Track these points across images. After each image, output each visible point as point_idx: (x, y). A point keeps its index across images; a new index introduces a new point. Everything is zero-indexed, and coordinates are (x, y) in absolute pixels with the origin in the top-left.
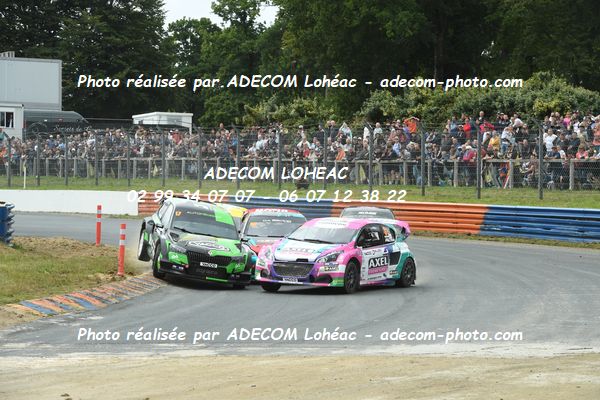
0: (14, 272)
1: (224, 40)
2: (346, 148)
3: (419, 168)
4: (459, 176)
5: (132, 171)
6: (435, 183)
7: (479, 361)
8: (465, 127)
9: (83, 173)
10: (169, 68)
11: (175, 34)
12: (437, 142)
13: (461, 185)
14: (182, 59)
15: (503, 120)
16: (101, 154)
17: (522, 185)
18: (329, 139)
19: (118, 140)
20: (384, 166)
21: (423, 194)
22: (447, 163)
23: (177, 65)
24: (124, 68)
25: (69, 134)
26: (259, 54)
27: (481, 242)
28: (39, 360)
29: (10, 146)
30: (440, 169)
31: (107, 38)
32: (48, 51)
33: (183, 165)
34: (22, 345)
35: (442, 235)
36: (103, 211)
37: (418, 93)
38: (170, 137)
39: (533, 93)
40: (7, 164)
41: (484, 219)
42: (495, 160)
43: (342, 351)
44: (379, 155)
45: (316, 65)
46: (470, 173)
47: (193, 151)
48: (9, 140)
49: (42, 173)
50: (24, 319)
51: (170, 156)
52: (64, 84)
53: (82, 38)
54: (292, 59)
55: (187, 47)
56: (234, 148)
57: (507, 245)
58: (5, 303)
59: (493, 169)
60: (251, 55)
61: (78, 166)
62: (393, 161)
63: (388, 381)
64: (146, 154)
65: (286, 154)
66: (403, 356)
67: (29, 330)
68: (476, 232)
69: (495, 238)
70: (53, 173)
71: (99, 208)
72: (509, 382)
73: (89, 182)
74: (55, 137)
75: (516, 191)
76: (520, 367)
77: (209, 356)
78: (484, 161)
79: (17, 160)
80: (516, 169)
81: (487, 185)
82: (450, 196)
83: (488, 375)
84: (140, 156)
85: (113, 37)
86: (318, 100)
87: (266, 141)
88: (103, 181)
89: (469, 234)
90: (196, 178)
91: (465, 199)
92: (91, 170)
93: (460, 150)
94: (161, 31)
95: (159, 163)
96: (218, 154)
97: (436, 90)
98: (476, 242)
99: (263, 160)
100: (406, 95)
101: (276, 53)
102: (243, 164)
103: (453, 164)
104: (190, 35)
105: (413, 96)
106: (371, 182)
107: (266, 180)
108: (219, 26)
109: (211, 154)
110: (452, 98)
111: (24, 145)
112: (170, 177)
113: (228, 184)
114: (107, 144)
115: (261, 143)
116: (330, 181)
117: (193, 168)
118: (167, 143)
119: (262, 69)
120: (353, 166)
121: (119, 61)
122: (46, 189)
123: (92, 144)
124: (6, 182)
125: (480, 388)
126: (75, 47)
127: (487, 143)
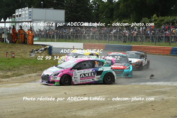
1: (105, 5)
2: (136, 32)
3: (155, 38)
4: (165, 40)
5: (82, 38)
6: (159, 42)
7: (169, 86)
8: (167, 27)
9: (70, 38)
10: (91, 12)
11: (93, 3)
12: (159, 31)
13: (165, 42)
14: (95, 10)
16: (74, 33)
18: (132, 30)
19: (78, 30)
20: (145, 37)
21: (156, 44)
22: (161, 36)
23: (93, 11)
24: (80, 12)
25: (66, 28)
26: (114, 9)
27: (171, 57)
29: (52, 31)
30: (160, 37)
31: (76, 4)
32: (62, 7)
33: (95, 36)
36: (75, 48)
37: (155, 18)
38: (91, 29)
40: (51, 36)
41: (171, 51)
42: (174, 36)
43: (134, 84)
44: (144, 34)
45: (129, 11)
46: (168, 39)
47: (97, 33)
48: (52, 30)
49: (60, 38)
51: (91, 34)
52: (65, 16)
53: (70, 4)
54: (123, 10)
55: (96, 7)
56: (107, 32)
59: (174, 38)
60: (112, 9)
61: (68, 36)
62: (148, 36)
63: (146, 91)
64: (85, 33)
66: (150, 85)
69: (174, 56)
70: (62, 38)
71: (74, 47)
73: (71, 40)
74: (63, 29)
78: (171, 36)
79: (54, 35)
81: (172, 42)
82: (162, 45)
83: (172, 90)
84: (84, 34)
86: (129, 20)
87: (115, 30)
88: (75, 40)
89: (167, 55)
90: (98, 40)
91: (167, 46)
92: (72, 38)
93: (165, 33)
94: (90, 2)
95: (88, 36)
96: (103, 34)
97: (159, 18)
98: (169, 57)
99: (115, 36)
100: (151, 19)
101: (118, 8)
102: (109, 36)
103: (163, 36)
104: (97, 3)
105: (153, 19)
106: (142, 41)
107: (115, 40)
108: (104, 1)
109: (102, 34)
110: (164, 20)
111: (55, 31)
112: (91, 39)
113: (105, 41)
114: (76, 31)
115: (114, 31)
116: (131, 41)
117: (97, 37)
118: (90, 31)
119: (115, 12)
120: (137, 37)
121: (79, 10)
122: (61, 42)
123: (72, 31)
124: (51, 40)
125: (169, 93)
126: (68, 7)
127: (172, 31)
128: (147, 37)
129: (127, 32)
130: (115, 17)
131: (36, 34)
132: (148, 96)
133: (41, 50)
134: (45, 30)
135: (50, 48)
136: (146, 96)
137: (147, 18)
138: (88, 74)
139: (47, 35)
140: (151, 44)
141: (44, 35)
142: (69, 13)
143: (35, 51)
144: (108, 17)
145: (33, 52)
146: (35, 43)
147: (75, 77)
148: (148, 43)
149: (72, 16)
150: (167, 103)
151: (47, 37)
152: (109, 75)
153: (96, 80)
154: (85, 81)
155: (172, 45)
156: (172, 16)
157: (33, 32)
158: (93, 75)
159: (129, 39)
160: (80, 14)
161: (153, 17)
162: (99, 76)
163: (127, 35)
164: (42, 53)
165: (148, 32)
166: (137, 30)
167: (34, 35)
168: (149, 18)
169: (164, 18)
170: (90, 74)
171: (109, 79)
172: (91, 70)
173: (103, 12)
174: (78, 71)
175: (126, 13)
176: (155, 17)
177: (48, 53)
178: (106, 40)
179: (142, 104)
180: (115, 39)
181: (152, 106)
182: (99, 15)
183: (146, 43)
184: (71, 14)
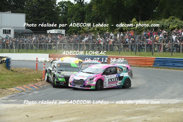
0: (11, 78)
1: (75, 7)
2: (112, 40)
3: (134, 46)
4: (147, 49)
5: (47, 47)
6: (139, 51)
7: (153, 105)
9: (32, 48)
10: (58, 16)
11: (60, 5)
12: (140, 38)
13: (147, 51)
14: (62, 13)
15: (160, 31)
16: (37, 42)
17: (166, 51)
18: (107, 37)
19: (43, 38)
20: (124, 46)
21: (136, 54)
22: (143, 45)
23: (60, 15)
24: (44, 16)
25: (28, 36)
26: (85, 12)
27: (154, 69)
28: (19, 105)
29: (10, 40)
30: (141, 46)
31: (39, 7)
32: (21, 11)
33: (62, 46)
34: (14, 100)
35: (141, 66)
37: (134, 23)
38: (58, 37)
39: (169, 23)
40: (9, 45)
41: (154, 61)
42: (158, 44)
44: (122, 42)
45: (103, 15)
46: (150, 48)
47: (65, 41)
48: (10, 38)
49: (20, 48)
50: (15, 93)
51: (58, 43)
53: (31, 7)
54: (96, 13)
55: (63, 9)
56: (78, 40)
57: (162, 69)
58: (9, 88)
59: (157, 46)
60: (83, 12)
61: (30, 46)
62: (126, 44)
63: (125, 111)
64: (51, 42)
65: (94, 42)
67: (16, 96)
68: (152, 66)
69: (158, 67)
70: (23, 48)
71: (37, 59)
72: (162, 111)
73: (34, 51)
74: (23, 37)
75: (164, 53)
76: (165, 107)
78: (154, 44)
79: (12, 44)
80: (164, 46)
81: (155, 51)
82: (144, 55)
83: (156, 109)
84: (49, 43)
85: (41, 7)
88: (38, 51)
89: (150, 66)
91: (148, 55)
92: (34, 47)
93: (147, 40)
94: (56, 5)
95: (55, 45)
96: (73, 42)
98: (152, 69)
99: (87, 44)
101: (91, 11)
102: (80, 45)
103: (145, 45)
104: (64, 6)
106: (120, 50)
107: (88, 50)
108: (73, 3)
109: (71, 42)
111: (14, 40)
112: (58, 49)
114: (39, 39)
115: (86, 39)
117: (65, 46)
118: (57, 39)
119: (86, 16)
120: (114, 45)
121: (43, 14)
122: (21, 53)
123: (35, 39)
124: (9, 51)
125: (153, 113)
126: (30, 10)
127: (155, 38)
128: (126, 46)
129: (101, 40)
132: (127, 116)
135: (8, 61)
136: (125, 117)
139: (3, 45)
140: (130, 54)
142: (31, 18)
147: (105, 82)
148: (127, 53)
149: (35, 21)
151: (4, 48)
155: (155, 55)
156: (154, 20)
159: (104, 48)
160: (43, 18)
161: (132, 21)
163: (102, 43)
165: (127, 40)
166: (113, 37)
170: (114, 79)
172: (115, 76)
173: (72, 17)
175: (100, 17)
176: (135, 21)
177: (5, 67)
178: (76, 50)
180: (87, 48)
182: (67, 20)
183: (124, 53)
184: (33, 19)
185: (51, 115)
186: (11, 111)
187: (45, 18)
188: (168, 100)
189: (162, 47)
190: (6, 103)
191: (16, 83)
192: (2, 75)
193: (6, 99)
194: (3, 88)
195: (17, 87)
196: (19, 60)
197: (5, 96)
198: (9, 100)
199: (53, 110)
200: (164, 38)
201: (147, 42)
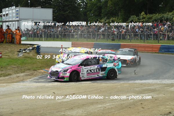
0: (41, 62)
1: (93, 3)
2: (124, 30)
3: (143, 35)
4: (153, 37)
5: (70, 36)
6: (147, 39)
7: (158, 84)
8: (155, 25)
9: (58, 37)
10: (79, 10)
11: (81, 2)
13: (154, 39)
14: (83, 8)
15: (165, 23)
16: (62, 32)
17: (170, 40)
18: (120, 28)
19: (67, 29)
20: (134, 35)
21: (144, 42)
22: (150, 34)
23: (81, 9)
24: (68, 10)
25: (54, 27)
26: (102, 7)
28: (47, 84)
29: (40, 30)
30: (148, 35)
31: (64, 3)
32: (49, 6)
33: (83, 35)
34: (43, 80)
35: (149, 52)
38: (80, 28)
39: (173, 16)
40: (39, 35)
41: (160, 48)
42: (163, 33)
43: (123, 82)
44: (133, 32)
45: (117, 9)
46: (156, 37)
47: (85, 31)
48: (40, 29)
49: (48, 37)
50: (44, 74)
51: (79, 33)
52: (53, 15)
53: (58, 3)
54: (111, 8)
55: (84, 5)
56: (96, 30)
57: (166, 55)
58: (39, 70)
59: (162, 35)
60: (100, 7)
61: (57, 35)
62: (136, 33)
63: (135, 90)
64: (74, 32)
65: (109, 32)
66: (139, 83)
67: (45, 76)
68: (158, 52)
69: (163, 53)
70: (50, 37)
71: (62, 46)
72: (166, 90)
73: (59, 39)
74: (51, 28)
75: (168, 41)
76: (169, 86)
77: (89, 83)
78: (160, 33)
79: (42, 34)
80: (168, 35)
81: (160, 40)
82: (151, 43)
83: (161, 88)
84: (72, 33)
85: (65, 3)
86: (117, 18)
87: (104, 29)
88: (63, 39)
89: (156, 52)
90: (86, 38)
91: (155, 43)
92: (60, 36)
94: (77, 1)
95: (77, 35)
96: (92, 32)
97: (147, 15)
98: (158, 54)
99: (103, 34)
100: (140, 16)
101: (106, 6)
102: (98, 35)
103: (152, 34)
104: (85, 2)
105: (141, 17)
106: (130, 39)
107: (104, 39)
109: (90, 32)
110: (152, 17)
111: (43, 30)
112: (79, 38)
113: (94, 40)
114: (64, 30)
115: (102, 29)
116: (120, 39)
117: (85, 36)
118: (79, 29)
119: (103, 10)
120: (126, 35)
122: (49, 41)
123: (60, 30)
124: (39, 39)
125: (159, 91)
126: (56, 5)
127: (161, 29)
128: (136, 35)
129: (115, 30)
130: (103, 15)
131: (23, 34)
132: (137, 94)
133: (29, 50)
134: (32, 29)
135: (38, 48)
136: (135, 94)
137: (135, 16)
138: (93, 70)
139: (35, 34)
140: (139, 42)
141: (31, 35)
142: (57, 12)
143: (23, 51)
144: (96, 16)
145: (21, 51)
146: (22, 42)
147: (82, 73)
148: (137, 41)
150: (157, 100)
151: (35, 37)
152: (112, 71)
153: (101, 76)
154: (91, 77)
155: (161, 43)
156: (160, 13)
157: (21, 32)
158: (98, 71)
159: (117, 37)
160: (67, 12)
161: (141, 15)
162: (103, 72)
163: (116, 33)
164: (30, 53)
165: (137, 30)
166: (125, 28)
167: (21, 35)
168: (137, 15)
169: (152, 15)
170: (95, 70)
171: (112, 74)
172: (96, 67)
173: (91, 11)
174: (85, 67)
175: (115, 11)
176: (144, 15)
177: (36, 53)
178: (94, 38)
179: (131, 102)
180: (103, 37)
181: (141, 104)
182: (87, 14)
183: (134, 41)
184: (59, 13)
185: (73, 93)
186: (41, 89)
187: (69, 12)
188: (171, 80)
189: (167, 36)
190: (37, 82)
191: (44, 66)
192: (33, 59)
193: (37, 79)
194: (34, 70)
195: (46, 69)
196: (47, 47)
197: (36, 77)
198: (39, 80)
199: (75, 89)
200: (168, 28)
201: (154, 32)
